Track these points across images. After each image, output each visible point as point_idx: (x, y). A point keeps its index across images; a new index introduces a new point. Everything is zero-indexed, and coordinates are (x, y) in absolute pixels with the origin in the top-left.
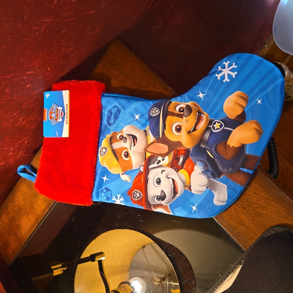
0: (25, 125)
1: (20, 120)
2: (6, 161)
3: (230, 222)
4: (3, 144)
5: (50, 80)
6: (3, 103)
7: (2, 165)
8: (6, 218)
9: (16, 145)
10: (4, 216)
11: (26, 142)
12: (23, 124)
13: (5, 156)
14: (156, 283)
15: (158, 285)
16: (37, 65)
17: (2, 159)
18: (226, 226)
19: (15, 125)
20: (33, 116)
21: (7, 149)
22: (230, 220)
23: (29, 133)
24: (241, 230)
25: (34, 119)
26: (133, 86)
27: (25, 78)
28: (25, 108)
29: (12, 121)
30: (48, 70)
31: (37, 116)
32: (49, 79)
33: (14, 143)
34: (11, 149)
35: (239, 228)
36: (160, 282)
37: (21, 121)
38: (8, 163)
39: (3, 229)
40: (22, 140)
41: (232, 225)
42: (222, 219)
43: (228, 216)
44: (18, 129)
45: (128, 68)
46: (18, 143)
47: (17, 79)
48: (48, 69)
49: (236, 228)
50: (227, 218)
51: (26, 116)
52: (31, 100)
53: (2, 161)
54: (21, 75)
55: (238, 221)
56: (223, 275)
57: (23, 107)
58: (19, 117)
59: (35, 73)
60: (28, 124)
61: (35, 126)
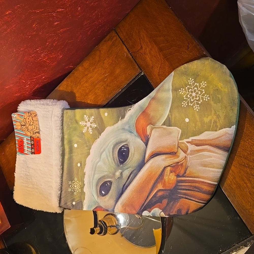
1: (42, 56)
2: (21, 93)
3: (242, 202)
4: (21, 77)
6: (29, 37)
7: (17, 96)
8: (14, 146)
9: (33, 79)
11: (44, 77)
12: (44, 60)
13: (22, 88)
14: (137, 216)
16: (69, 4)
17: (18, 91)
18: (237, 206)
19: (36, 61)
20: (55, 54)
21: (24, 82)
22: (243, 201)
23: (48, 69)
24: (252, 213)
25: (55, 56)
26: (164, 43)
27: (54, 15)
28: (49, 45)
29: (34, 56)
30: (78, 10)
31: (59, 54)
32: (77, 19)
33: (32, 77)
34: (28, 82)
35: (251, 211)
36: (141, 216)
37: (42, 57)
38: (24, 95)
39: (10, 156)
40: (40, 75)
41: (244, 206)
42: (234, 198)
43: (241, 197)
44: (38, 64)
45: (162, 23)
46: (36, 77)
47: (46, 15)
48: (79, 8)
49: (248, 210)
50: (240, 198)
51: (49, 53)
52: (56, 38)
53: (18, 92)
54: (51, 11)
55: (251, 203)
56: (224, 251)
57: (47, 44)
58: (41, 53)
59: (65, 12)
60: (49, 61)
61: (55, 63)
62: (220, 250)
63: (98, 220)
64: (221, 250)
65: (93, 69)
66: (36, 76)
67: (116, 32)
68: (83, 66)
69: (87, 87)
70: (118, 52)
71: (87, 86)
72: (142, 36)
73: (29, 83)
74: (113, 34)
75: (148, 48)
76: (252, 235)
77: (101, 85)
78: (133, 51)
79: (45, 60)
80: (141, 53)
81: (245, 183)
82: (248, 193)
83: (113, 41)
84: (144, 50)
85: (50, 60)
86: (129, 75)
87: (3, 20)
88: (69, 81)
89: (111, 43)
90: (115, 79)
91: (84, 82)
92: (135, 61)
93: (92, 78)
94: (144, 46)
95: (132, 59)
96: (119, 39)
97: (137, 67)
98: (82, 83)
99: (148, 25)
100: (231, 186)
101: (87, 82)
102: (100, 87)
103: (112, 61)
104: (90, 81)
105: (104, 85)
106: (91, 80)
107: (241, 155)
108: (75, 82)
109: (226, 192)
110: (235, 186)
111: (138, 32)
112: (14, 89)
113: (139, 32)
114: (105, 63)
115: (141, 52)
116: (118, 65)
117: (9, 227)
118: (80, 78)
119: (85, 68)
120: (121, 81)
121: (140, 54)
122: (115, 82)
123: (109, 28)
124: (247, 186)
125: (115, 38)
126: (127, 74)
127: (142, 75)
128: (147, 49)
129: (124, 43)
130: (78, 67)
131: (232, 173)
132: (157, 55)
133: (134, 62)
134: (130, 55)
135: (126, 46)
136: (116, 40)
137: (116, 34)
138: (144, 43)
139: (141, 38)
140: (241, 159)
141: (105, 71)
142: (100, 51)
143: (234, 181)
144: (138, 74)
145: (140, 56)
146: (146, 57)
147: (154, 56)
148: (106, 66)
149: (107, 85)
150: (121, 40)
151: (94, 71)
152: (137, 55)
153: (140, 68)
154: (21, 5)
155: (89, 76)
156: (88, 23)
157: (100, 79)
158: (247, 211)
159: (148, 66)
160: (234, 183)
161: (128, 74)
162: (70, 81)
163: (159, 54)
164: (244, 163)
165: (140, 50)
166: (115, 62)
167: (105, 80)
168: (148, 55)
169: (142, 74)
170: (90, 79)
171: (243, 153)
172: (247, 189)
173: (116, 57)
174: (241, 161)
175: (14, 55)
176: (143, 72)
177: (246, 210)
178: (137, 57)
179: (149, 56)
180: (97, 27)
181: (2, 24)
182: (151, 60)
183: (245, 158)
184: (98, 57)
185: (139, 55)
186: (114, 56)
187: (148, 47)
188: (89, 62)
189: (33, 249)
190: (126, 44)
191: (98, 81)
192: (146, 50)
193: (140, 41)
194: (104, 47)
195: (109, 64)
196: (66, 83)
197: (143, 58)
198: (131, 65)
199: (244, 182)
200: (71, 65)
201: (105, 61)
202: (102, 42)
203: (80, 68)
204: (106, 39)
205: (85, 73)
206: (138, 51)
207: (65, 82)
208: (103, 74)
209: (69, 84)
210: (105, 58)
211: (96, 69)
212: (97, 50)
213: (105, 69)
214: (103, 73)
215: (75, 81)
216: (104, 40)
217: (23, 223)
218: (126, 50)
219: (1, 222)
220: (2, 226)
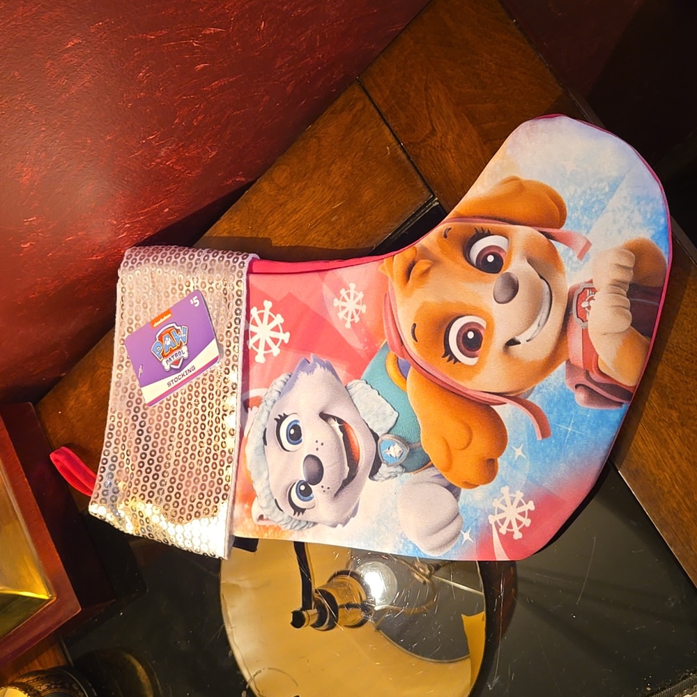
0: (172, 168)
1: (162, 154)
2: (106, 252)
4: (107, 210)
5: (259, 55)
6: (126, 106)
7: (96, 260)
8: (89, 394)
9: (138, 216)
10: (85, 389)
11: (166, 210)
12: (168, 164)
13: (108, 241)
14: (417, 577)
15: (422, 581)
16: (235, 13)
17: (98, 247)
19: (147, 167)
20: (197, 147)
21: (115, 222)
23: (178, 188)
25: (198, 153)
26: (495, 118)
27: (195, 45)
28: (180, 123)
29: (140, 155)
30: (260, 29)
31: (207, 147)
32: (257, 54)
33: (136, 210)
34: (126, 224)
37: (162, 156)
38: (113, 257)
39: (78, 421)
40: (157, 205)
42: (688, 547)
44: (152, 176)
45: (490, 63)
46: (146, 210)
47: (173, 46)
48: (261, 24)
51: (180, 145)
52: (200, 106)
53: (98, 250)
54: (187, 35)
56: (658, 692)
57: (176, 121)
58: (160, 147)
59: (225, 35)
60: (180, 166)
61: (198, 171)
62: (648, 687)
63: (313, 589)
64: (649, 689)
65: (299, 188)
66: (145, 208)
67: (363, 87)
68: (273, 180)
69: (285, 239)
70: (369, 142)
71: (284, 235)
72: (433, 98)
73: (128, 225)
74: (356, 92)
75: (450, 133)
77: (323, 232)
78: (411, 141)
79: (171, 165)
80: (431, 146)
83: (354, 111)
84: (441, 138)
85: (184, 165)
86: (400, 205)
87: (58, 64)
88: (234, 220)
89: (351, 116)
90: (360, 216)
91: (275, 224)
92: (416, 168)
93: (297, 213)
94: (440, 128)
95: (407, 162)
96: (372, 108)
97: (420, 184)
98: (269, 227)
99: (452, 70)
100: (680, 515)
101: (282, 223)
102: (319, 238)
103: (353, 168)
104: (291, 221)
105: (331, 233)
106: (294, 219)
108: (253, 224)
109: (664, 532)
110: (689, 516)
111: (423, 89)
112: (87, 242)
113: (426, 89)
114: (334, 171)
116: (369, 179)
117: (79, 612)
118: (264, 213)
119: (278, 186)
120: (377, 221)
121: (429, 148)
122: (361, 225)
123: (342, 75)
125: (359, 106)
126: (392, 203)
127: (435, 207)
128: (449, 137)
129: (386, 118)
130: (259, 183)
131: (681, 480)
132: (476, 151)
133: (412, 170)
134: (400, 152)
135: (391, 125)
136: (363, 108)
137: (364, 94)
138: (441, 118)
139: (433, 106)
141: (332, 193)
142: (319, 140)
143: (688, 502)
144: (423, 204)
145: (429, 155)
146: (446, 155)
147: (469, 156)
148: (336, 180)
149: (339, 234)
150: (376, 111)
151: (304, 194)
152: (420, 153)
153: (428, 187)
154: (105, 23)
155: (288, 207)
156: (285, 63)
157: (319, 217)
159: (451, 182)
160: (687, 506)
161: (397, 202)
162: (238, 221)
163: (483, 150)
165: (428, 137)
166: (361, 169)
167: (333, 219)
168: (452, 151)
169: (434, 205)
170: (292, 217)
173: (362, 157)
175: (87, 155)
176: (436, 199)
178: (422, 158)
179: (453, 155)
180: (312, 73)
181: (56, 73)
182: (459, 166)
184: (314, 156)
185: (426, 152)
186: (358, 154)
187: (452, 129)
189: (140, 668)
190: (389, 121)
191: (314, 220)
192: (446, 138)
193: (429, 114)
194: (329, 129)
195: (343, 177)
196: (227, 227)
197: (438, 159)
198: (403, 179)
200: (241, 176)
201: (331, 168)
202: (325, 113)
203: (264, 186)
204: (335, 106)
205: (277, 200)
206: (424, 140)
207: (224, 223)
208: (328, 202)
209: (234, 228)
210: (332, 160)
211: (309, 188)
212: (311, 136)
213: (333, 189)
214: (327, 200)
215: (251, 222)
216: (330, 109)
217: (115, 600)
218: (391, 138)
219: (55, 598)
220: (58, 606)
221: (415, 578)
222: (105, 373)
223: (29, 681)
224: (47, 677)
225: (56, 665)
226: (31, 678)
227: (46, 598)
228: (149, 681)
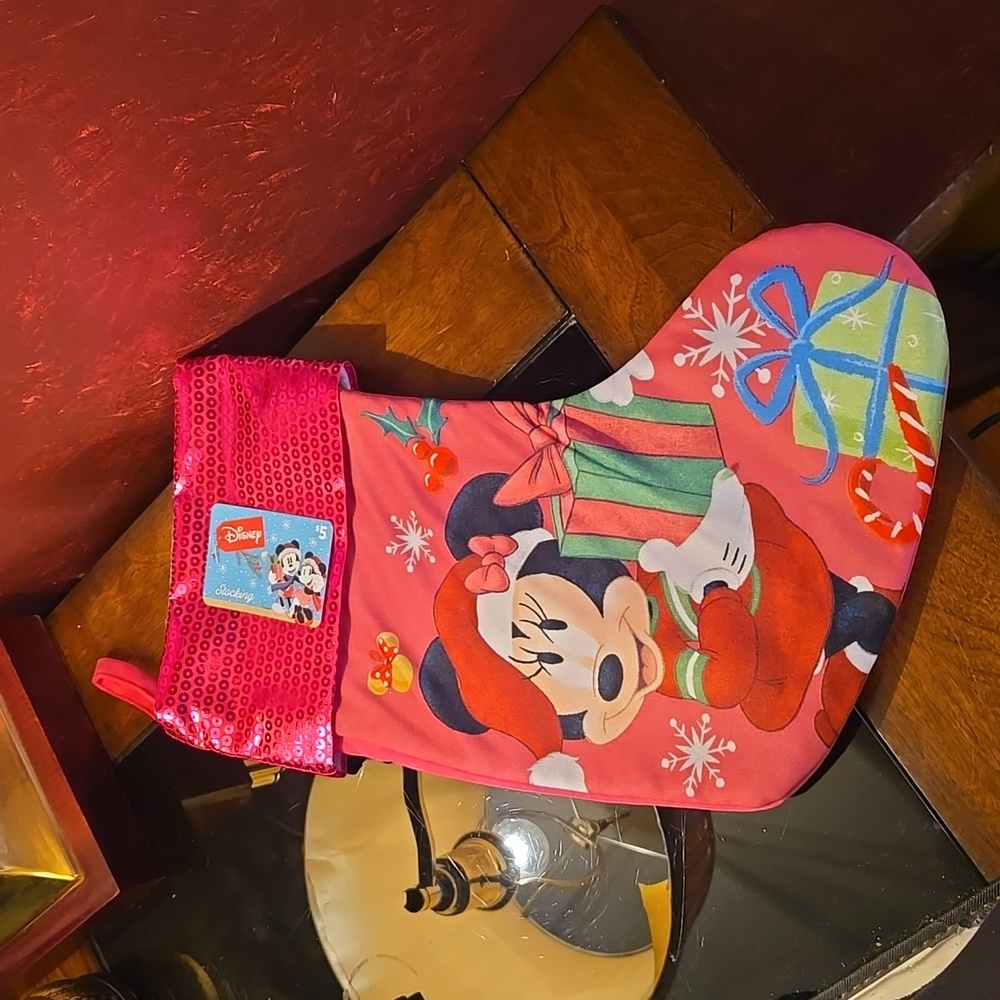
0: (221, 289)
1: (208, 271)
2: (136, 406)
3: (946, 768)
4: (136, 349)
5: (331, 137)
6: (159, 209)
7: (123, 416)
8: (118, 599)
10: (112, 592)
12: (215, 284)
13: (137, 390)
14: (577, 839)
15: (583, 844)
16: (298, 84)
17: (124, 399)
18: (931, 783)
19: (188, 289)
20: (254, 261)
21: (147, 365)
22: (950, 765)
23: (229, 315)
24: (984, 806)
25: (256, 268)
26: (645, 208)
27: (247, 127)
28: (230, 230)
29: (178, 274)
30: (331, 102)
31: (266, 260)
32: (329, 135)
34: (162, 366)
35: (978, 799)
36: (593, 838)
37: (208, 275)
38: (145, 413)
39: (104, 637)
41: (955, 783)
42: (919, 755)
43: (942, 750)
44: (195, 302)
45: (635, 137)
47: (219, 130)
48: (333, 97)
50: (937, 755)
51: (231, 259)
52: (256, 206)
53: (125, 403)
54: (236, 115)
55: (976, 772)
56: (891, 947)
57: (225, 227)
58: (204, 262)
59: (285, 113)
60: (231, 287)
61: (256, 292)
62: (878, 941)
63: (434, 860)
64: (878, 944)
65: (392, 310)
66: (188, 344)
67: (471, 174)
68: (356, 300)
70: (482, 245)
72: (563, 185)
73: (164, 369)
74: (461, 180)
75: (588, 229)
76: (986, 884)
78: (537, 242)
79: (219, 286)
80: (563, 248)
81: (954, 701)
82: (967, 736)
83: (460, 205)
84: (576, 236)
85: (237, 285)
86: (525, 326)
87: (69, 160)
89: (456, 213)
90: (473, 343)
92: (544, 277)
93: (390, 342)
94: (573, 223)
95: (533, 269)
96: (484, 200)
97: (552, 297)
99: (585, 147)
100: (907, 713)
102: (421, 374)
103: (462, 279)
107: (934, 603)
109: (888, 737)
111: (549, 173)
112: (110, 393)
113: (553, 172)
114: (437, 285)
115: (565, 244)
116: (484, 293)
117: (116, 895)
119: (363, 307)
120: (498, 349)
121: (561, 250)
122: (476, 354)
123: (443, 158)
124: (961, 710)
125: (466, 198)
126: (515, 323)
127: (571, 326)
128: (586, 235)
129: (502, 213)
130: (338, 305)
132: (621, 251)
133: (541, 280)
134: (523, 256)
135: (510, 222)
136: (473, 200)
137: (472, 182)
138: (575, 211)
139: (563, 195)
140: (937, 617)
141: (435, 315)
142: (416, 244)
143: (916, 696)
144: (556, 323)
145: (560, 258)
146: (583, 259)
147: (613, 258)
148: (440, 297)
150: (488, 204)
151: (398, 317)
152: (548, 257)
153: (562, 301)
154: (129, 104)
155: (378, 334)
156: (366, 146)
157: (419, 347)
158: (966, 800)
159: (591, 293)
160: (915, 700)
161: (522, 323)
163: (630, 250)
164: (948, 629)
165: (558, 236)
166: (473, 282)
167: (439, 348)
168: (591, 252)
169: (570, 324)
171: (941, 593)
172: (963, 722)
173: (474, 266)
174: (938, 625)
175: (108, 277)
176: (573, 316)
177: (963, 795)
178: (552, 264)
179: (593, 258)
180: (402, 157)
181: (66, 171)
182: (601, 272)
183: (952, 613)
184: (410, 267)
185: (556, 255)
186: (468, 261)
187: (589, 224)
188: (376, 284)
189: (201, 972)
190: (507, 217)
191: (414, 351)
192: (582, 236)
193: (559, 206)
194: (428, 230)
195: (450, 292)
197: (573, 265)
198: (528, 292)
199: (949, 695)
200: (312, 297)
201: (433, 282)
202: (421, 210)
203: (345, 308)
204: (434, 199)
205: (363, 326)
206: (553, 240)
208: (430, 327)
210: (433, 270)
211: (404, 308)
212: (404, 242)
213: (436, 309)
214: (430, 323)
216: (428, 204)
217: (164, 878)
218: (510, 239)
219: (83, 878)
220: (85, 890)
221: (573, 841)
222: (139, 569)
223: (51, 993)
224: (75, 988)
225: (86, 973)
226: (53, 990)
227: (71, 879)
228: (214, 988)
